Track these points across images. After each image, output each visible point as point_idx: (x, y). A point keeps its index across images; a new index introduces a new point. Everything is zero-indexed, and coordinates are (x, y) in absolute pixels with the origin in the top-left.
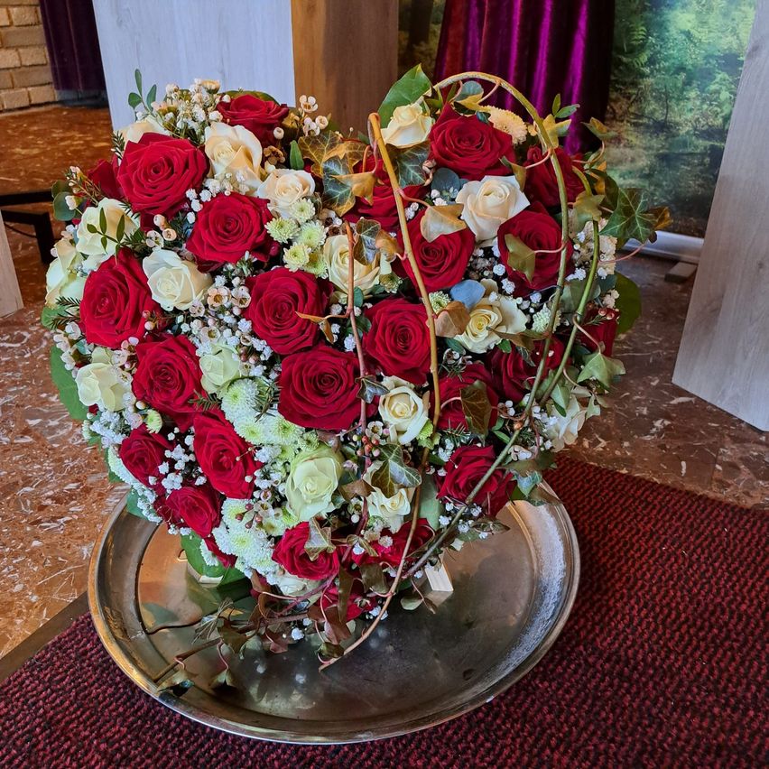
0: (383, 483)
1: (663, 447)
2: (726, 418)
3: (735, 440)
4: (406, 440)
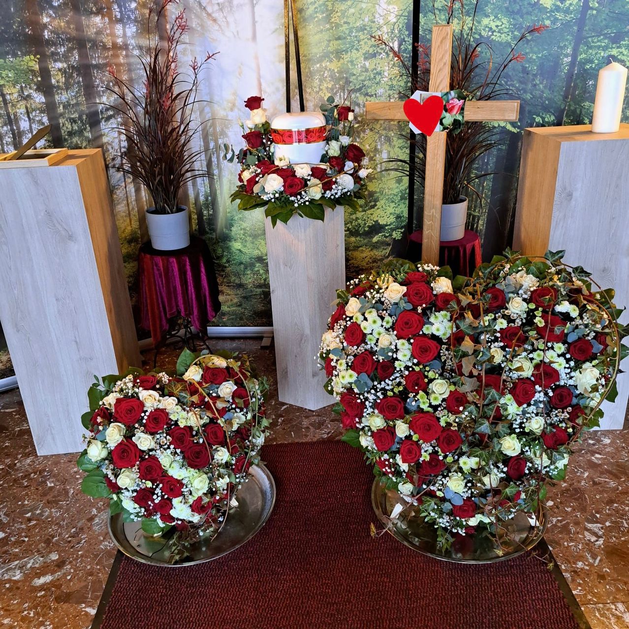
0: (221, 476)
1: (284, 429)
2: (300, 409)
3: (307, 417)
4: (224, 462)
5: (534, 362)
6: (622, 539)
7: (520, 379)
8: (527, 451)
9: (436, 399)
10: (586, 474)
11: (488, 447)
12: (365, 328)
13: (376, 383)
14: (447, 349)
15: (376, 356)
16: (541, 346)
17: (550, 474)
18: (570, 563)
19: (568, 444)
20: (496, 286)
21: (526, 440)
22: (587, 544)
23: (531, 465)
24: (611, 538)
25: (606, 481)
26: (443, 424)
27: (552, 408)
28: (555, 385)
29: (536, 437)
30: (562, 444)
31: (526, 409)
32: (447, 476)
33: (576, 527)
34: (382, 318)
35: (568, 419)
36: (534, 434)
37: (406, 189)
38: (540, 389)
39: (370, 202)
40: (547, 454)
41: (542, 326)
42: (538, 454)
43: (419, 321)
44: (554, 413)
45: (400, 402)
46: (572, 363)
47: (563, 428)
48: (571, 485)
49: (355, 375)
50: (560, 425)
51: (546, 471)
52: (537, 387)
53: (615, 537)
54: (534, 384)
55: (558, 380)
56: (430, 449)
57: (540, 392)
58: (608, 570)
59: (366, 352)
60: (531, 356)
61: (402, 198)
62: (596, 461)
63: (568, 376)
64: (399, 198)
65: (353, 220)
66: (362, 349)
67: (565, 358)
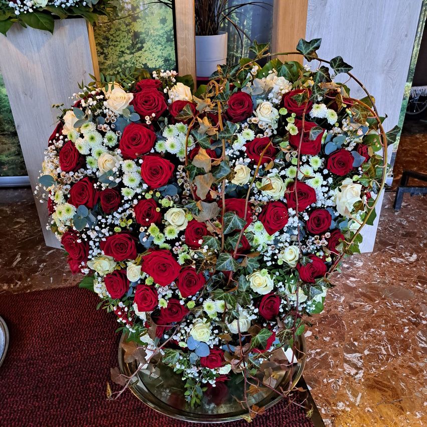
5: (287, 180)
6: (382, 369)
7: (271, 203)
8: (281, 287)
9: (171, 232)
10: (343, 299)
11: (234, 287)
12: (80, 147)
13: (100, 217)
14: (184, 171)
15: (98, 183)
16: (295, 161)
17: (307, 311)
18: (330, 404)
19: (327, 275)
20: (242, 90)
21: (280, 274)
22: (347, 379)
23: (285, 303)
24: (371, 369)
25: (361, 305)
26: (181, 261)
27: (308, 235)
28: (311, 207)
29: (290, 270)
30: (320, 277)
31: (279, 238)
32: (191, 323)
33: (335, 359)
34: (103, 134)
35: (327, 246)
36: (289, 267)
37: (171, 30)
38: (293, 212)
39: (137, 44)
40: (304, 290)
41: (296, 134)
42: (293, 291)
43: (150, 136)
44: (311, 241)
45: (130, 239)
46: (330, 180)
47: (321, 257)
48: (328, 311)
49: (73, 208)
50: (318, 254)
51: (303, 308)
52: (291, 211)
53: (374, 367)
54: (287, 206)
55: (315, 201)
56: (169, 294)
57: (293, 216)
58: (371, 410)
59: (85, 179)
60: (283, 173)
61: (168, 40)
62: (351, 285)
63: (326, 195)
64: (165, 40)
65: (122, 63)
66: (80, 175)
67: (323, 175)
